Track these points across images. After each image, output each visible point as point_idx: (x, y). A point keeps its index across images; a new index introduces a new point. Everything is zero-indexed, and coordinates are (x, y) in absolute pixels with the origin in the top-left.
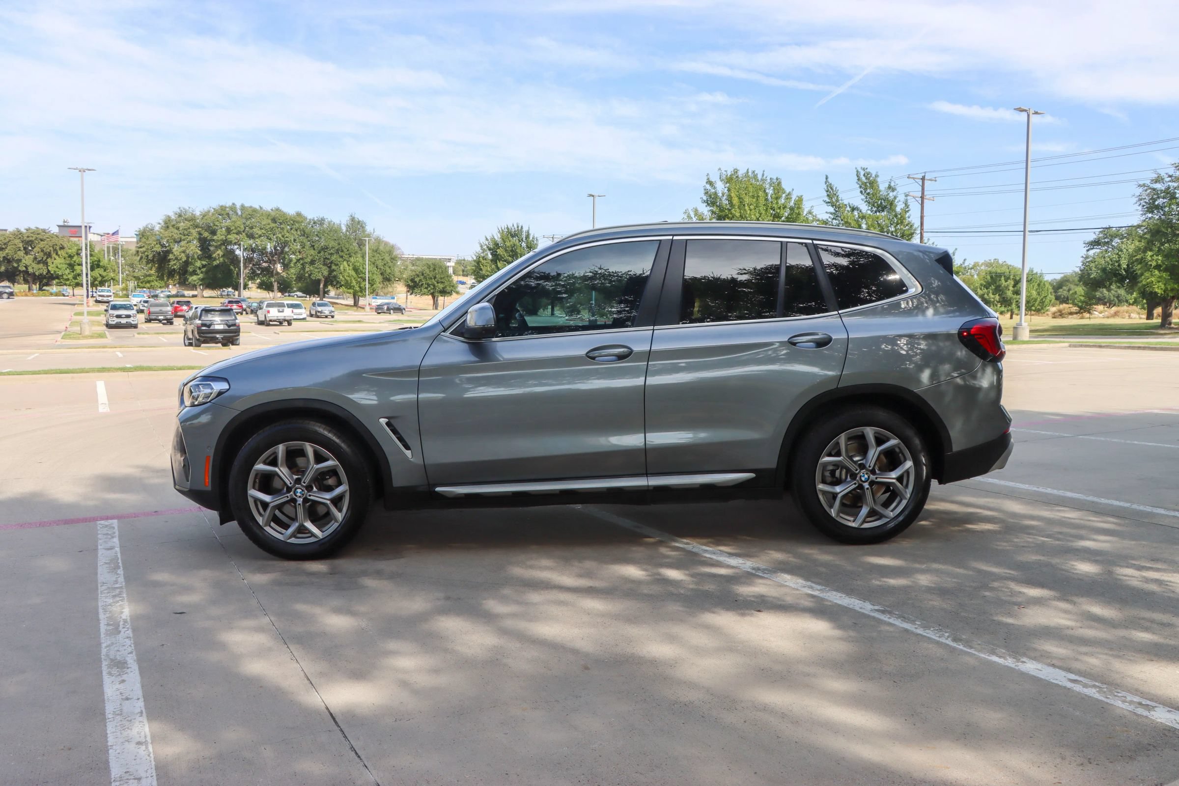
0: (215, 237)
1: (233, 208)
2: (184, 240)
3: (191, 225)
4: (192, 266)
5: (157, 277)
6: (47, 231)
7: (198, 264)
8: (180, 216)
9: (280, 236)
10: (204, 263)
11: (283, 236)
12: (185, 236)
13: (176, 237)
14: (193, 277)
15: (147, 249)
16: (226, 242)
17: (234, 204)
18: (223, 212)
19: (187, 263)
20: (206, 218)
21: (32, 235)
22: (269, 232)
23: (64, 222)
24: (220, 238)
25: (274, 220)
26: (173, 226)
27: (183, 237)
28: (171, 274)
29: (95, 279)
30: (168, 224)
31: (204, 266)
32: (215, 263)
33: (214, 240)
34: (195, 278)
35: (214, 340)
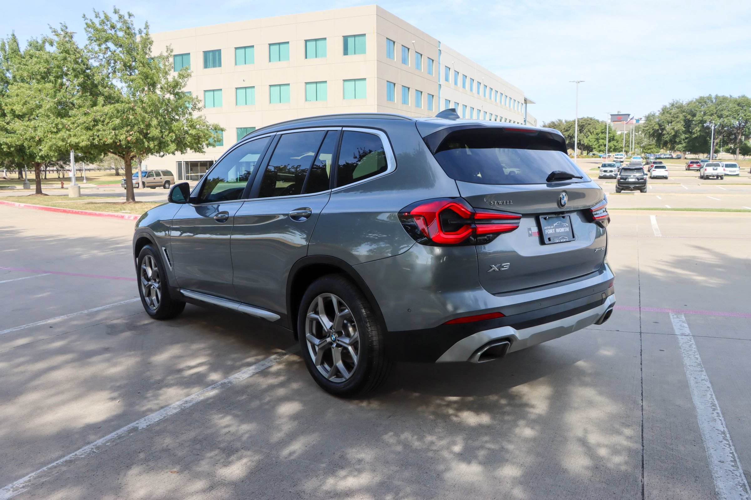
0: (695, 118)
1: (709, 98)
2: (674, 121)
3: (680, 111)
4: (678, 138)
5: (656, 146)
6: (593, 119)
7: (683, 136)
8: (673, 105)
9: (743, 115)
10: (687, 136)
11: (745, 116)
12: (674, 118)
13: (669, 119)
14: (678, 146)
15: (650, 128)
16: (702, 122)
17: (710, 95)
18: (702, 101)
19: (675, 136)
20: (689, 105)
21: (584, 121)
22: (734, 113)
23: (618, 112)
24: (698, 119)
25: (739, 104)
26: (667, 112)
27: (673, 119)
28: (665, 144)
29: (610, 148)
30: (665, 111)
31: (686, 138)
32: (694, 136)
33: (694, 120)
34: (680, 146)
35: (628, 188)
